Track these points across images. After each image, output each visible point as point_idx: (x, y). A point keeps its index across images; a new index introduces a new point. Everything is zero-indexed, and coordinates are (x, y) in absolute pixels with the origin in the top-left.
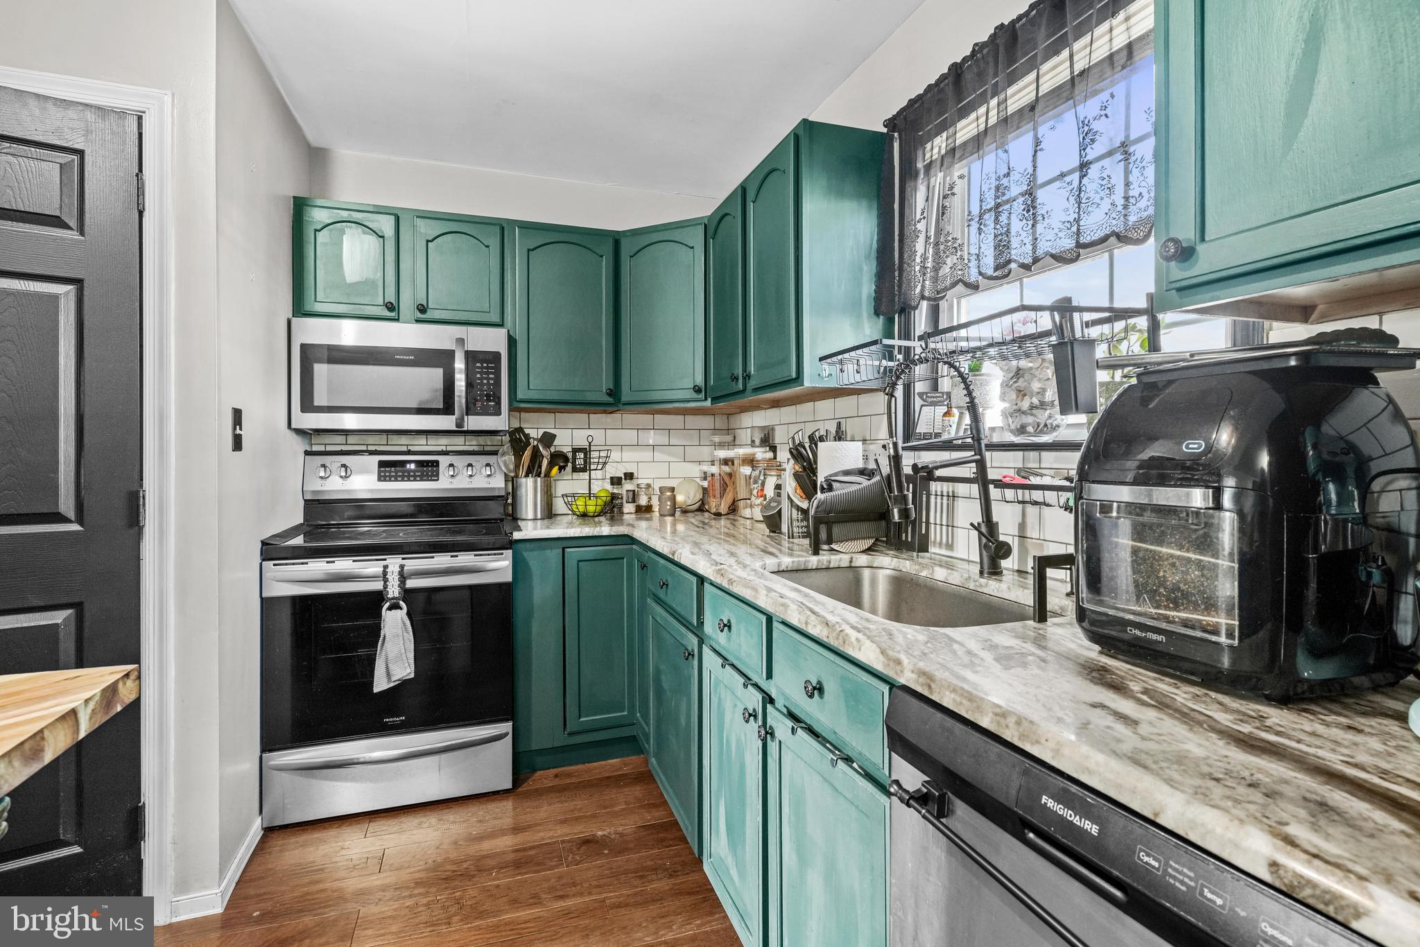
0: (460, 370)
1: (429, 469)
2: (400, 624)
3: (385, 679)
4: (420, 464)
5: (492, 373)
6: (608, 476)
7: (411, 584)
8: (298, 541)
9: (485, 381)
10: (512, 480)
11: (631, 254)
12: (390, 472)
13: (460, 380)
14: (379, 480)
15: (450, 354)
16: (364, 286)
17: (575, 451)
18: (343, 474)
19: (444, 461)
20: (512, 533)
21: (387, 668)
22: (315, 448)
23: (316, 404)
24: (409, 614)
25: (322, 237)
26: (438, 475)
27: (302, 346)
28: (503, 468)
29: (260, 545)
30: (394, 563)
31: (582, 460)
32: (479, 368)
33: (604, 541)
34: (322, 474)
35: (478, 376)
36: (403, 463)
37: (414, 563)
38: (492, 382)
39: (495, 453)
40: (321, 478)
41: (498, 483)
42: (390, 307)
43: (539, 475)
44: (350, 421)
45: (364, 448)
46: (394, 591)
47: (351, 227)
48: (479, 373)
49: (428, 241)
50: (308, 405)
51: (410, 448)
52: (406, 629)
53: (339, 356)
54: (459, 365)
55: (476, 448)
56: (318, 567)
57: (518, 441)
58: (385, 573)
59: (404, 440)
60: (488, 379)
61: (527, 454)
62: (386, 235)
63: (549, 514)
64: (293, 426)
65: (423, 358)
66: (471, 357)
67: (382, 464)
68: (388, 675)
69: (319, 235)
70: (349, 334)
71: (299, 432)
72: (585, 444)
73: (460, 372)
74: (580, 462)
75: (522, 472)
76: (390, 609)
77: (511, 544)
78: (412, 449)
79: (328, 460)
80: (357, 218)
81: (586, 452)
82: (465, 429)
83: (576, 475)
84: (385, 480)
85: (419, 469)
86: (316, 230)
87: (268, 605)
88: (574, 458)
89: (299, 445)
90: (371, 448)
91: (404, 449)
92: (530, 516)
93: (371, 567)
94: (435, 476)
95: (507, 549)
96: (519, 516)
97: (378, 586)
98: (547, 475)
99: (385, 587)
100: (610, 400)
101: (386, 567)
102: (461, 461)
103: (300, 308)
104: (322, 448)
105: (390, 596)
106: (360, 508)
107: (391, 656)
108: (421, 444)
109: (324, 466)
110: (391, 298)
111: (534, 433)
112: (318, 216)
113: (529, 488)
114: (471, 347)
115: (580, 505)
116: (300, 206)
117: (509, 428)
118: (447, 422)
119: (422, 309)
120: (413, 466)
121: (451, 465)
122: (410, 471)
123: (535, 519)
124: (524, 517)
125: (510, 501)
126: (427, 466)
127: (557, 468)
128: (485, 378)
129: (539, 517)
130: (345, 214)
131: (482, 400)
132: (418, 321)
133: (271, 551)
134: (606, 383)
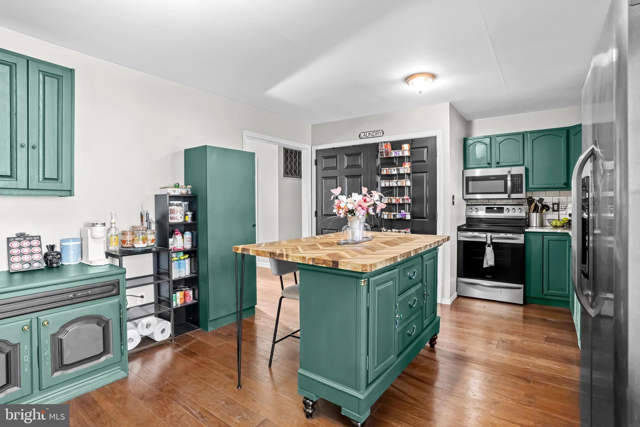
0: (509, 180)
1: (500, 210)
2: (490, 251)
3: (486, 264)
4: (498, 208)
5: (520, 181)
6: (568, 213)
7: (494, 241)
8: (465, 227)
9: (517, 183)
10: (528, 214)
11: (574, 134)
12: (489, 210)
13: (509, 183)
14: (486, 213)
15: (506, 176)
16: (482, 159)
17: (554, 204)
18: (476, 211)
19: (505, 207)
20: (525, 229)
21: (487, 262)
22: (469, 204)
23: (469, 192)
24: (493, 249)
25: (471, 147)
26: (503, 212)
27: (466, 177)
28: (525, 210)
29: (457, 228)
30: (489, 235)
31: (557, 208)
32: (515, 179)
33: (558, 235)
34: (471, 211)
35: (515, 182)
36: (493, 208)
37: (494, 235)
38: (520, 183)
39: (522, 205)
40: (471, 212)
41: (523, 214)
42: (489, 164)
43: (538, 213)
44: (478, 196)
45: (482, 203)
46: (489, 242)
47: (478, 143)
48: (515, 181)
49: (499, 143)
50: (467, 193)
51: (495, 203)
52: (492, 252)
53: (475, 179)
54: (509, 178)
55: (516, 203)
56: (470, 234)
57: (530, 201)
58: (487, 237)
59: (493, 201)
60: (518, 182)
61: (533, 205)
62: (487, 144)
63: (542, 225)
64: (464, 198)
65: (498, 178)
66: (512, 176)
67: (487, 208)
68: (487, 263)
69: (470, 147)
70: (478, 173)
71: (465, 200)
72: (557, 202)
73: (509, 181)
74: (556, 208)
75: (531, 211)
76: (488, 246)
77: (524, 232)
78: (496, 203)
79: (472, 207)
80: (479, 141)
81: (558, 204)
82: (511, 198)
83: (554, 213)
84: (488, 213)
85: (498, 210)
86: (469, 146)
87: (459, 242)
88: (553, 207)
89: (465, 203)
90: (484, 203)
91: (494, 204)
92: (535, 225)
93: (484, 235)
94: (502, 212)
95: (522, 234)
96: (531, 226)
97: (485, 240)
98: (541, 212)
99: (487, 240)
100: (565, 186)
101: (487, 235)
102: (510, 208)
103: (465, 168)
104: (470, 204)
105: (488, 243)
106: (481, 220)
107: (488, 258)
108: (498, 202)
109: (471, 208)
110: (489, 161)
111: (537, 198)
112: (470, 142)
113: (535, 217)
114: (513, 173)
115: (554, 223)
116: (465, 140)
117: (526, 197)
118: (505, 196)
119: (498, 163)
120: (496, 209)
121: (508, 209)
122: (495, 210)
123: (536, 227)
124: (532, 226)
125: (528, 220)
126: (500, 209)
127: (545, 210)
128: (517, 182)
129: (538, 226)
130: (476, 140)
131: (516, 188)
132: (497, 167)
133: (460, 229)
134: (564, 180)
